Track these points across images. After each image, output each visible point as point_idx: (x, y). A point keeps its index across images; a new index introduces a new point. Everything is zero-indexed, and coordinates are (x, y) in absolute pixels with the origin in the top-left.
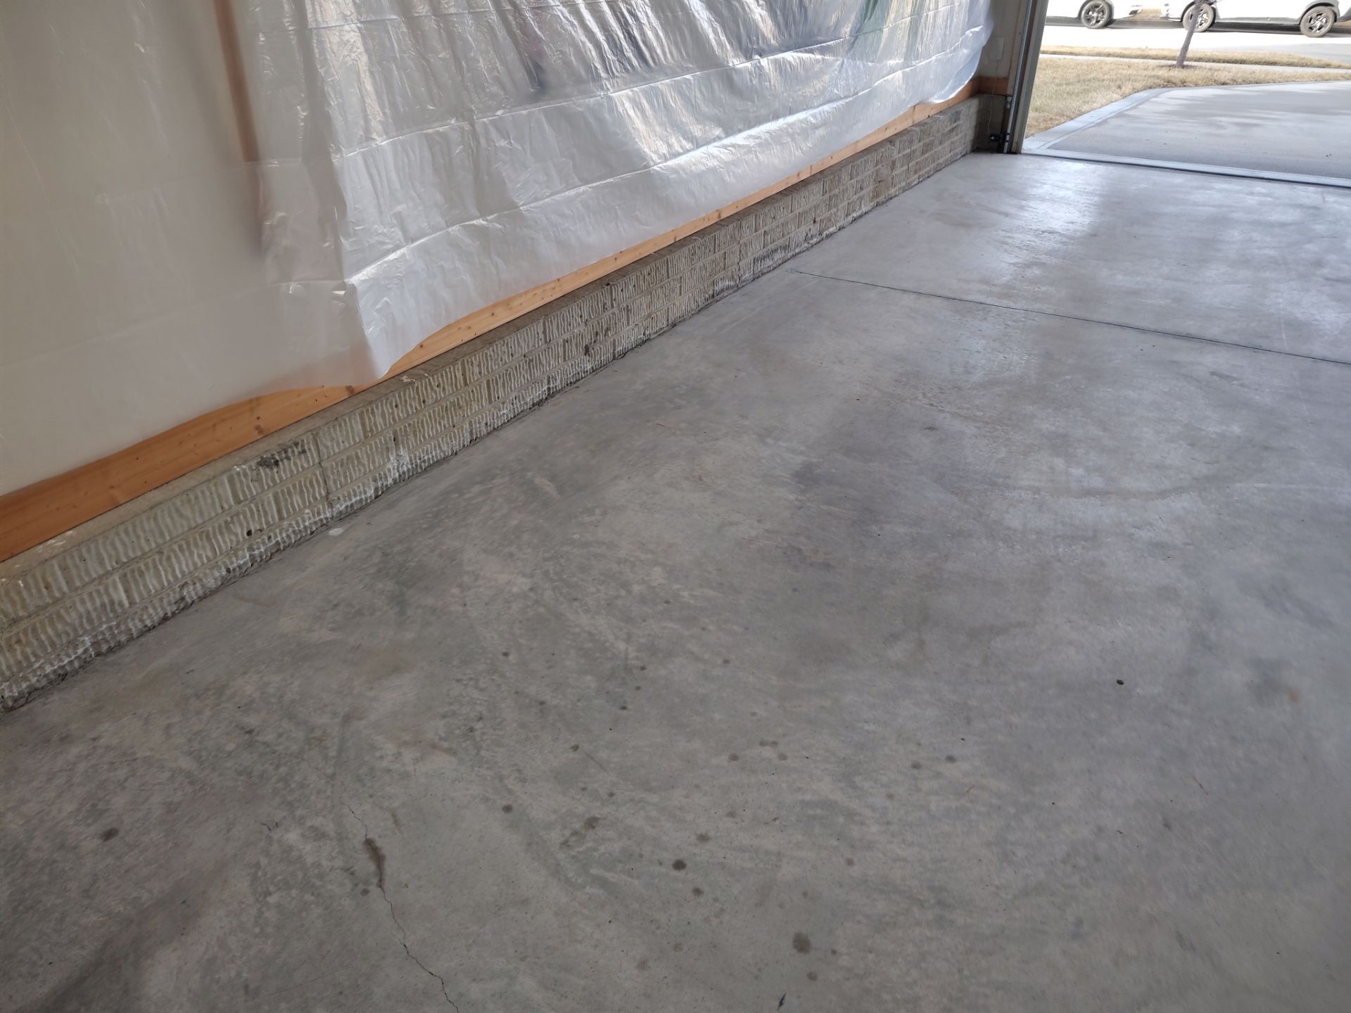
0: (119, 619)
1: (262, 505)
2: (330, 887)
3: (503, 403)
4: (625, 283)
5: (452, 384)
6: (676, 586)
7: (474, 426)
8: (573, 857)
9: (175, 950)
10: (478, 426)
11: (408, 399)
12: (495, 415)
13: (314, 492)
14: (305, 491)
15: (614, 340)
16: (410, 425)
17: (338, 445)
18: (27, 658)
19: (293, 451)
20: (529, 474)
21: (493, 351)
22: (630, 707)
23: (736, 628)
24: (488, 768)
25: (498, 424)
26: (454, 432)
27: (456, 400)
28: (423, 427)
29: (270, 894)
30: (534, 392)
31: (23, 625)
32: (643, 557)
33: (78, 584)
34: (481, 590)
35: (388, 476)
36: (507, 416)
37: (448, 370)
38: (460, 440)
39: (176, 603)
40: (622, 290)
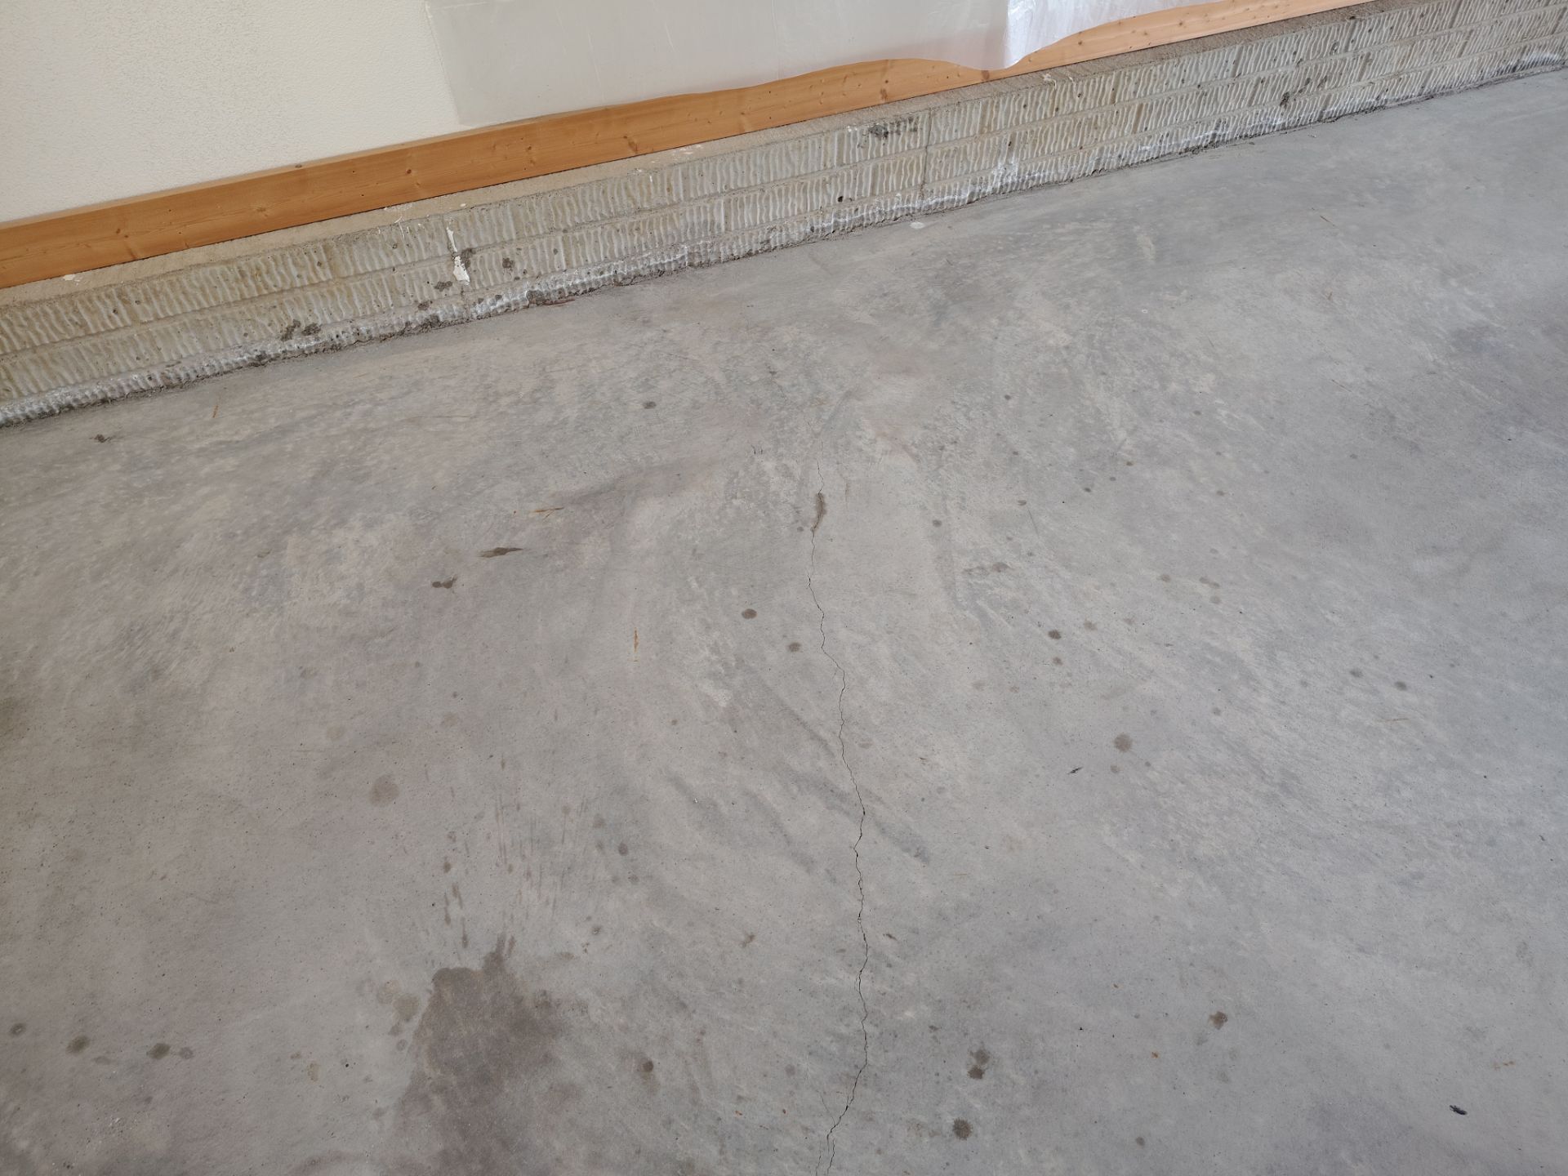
0: (714, 240)
1: (861, 174)
2: (778, 513)
3: (1150, 137)
4: (1379, 21)
5: (1097, 97)
6: (1219, 401)
7: (1104, 154)
8: (970, 584)
9: (661, 503)
10: (1109, 155)
11: (1040, 102)
12: (1134, 149)
13: (911, 177)
14: (903, 173)
15: (1330, 96)
16: (1032, 132)
17: (951, 133)
18: (640, 246)
19: (905, 127)
20: (1136, 228)
21: (1161, 69)
22: (1094, 491)
23: (1255, 466)
24: (939, 485)
25: (1134, 160)
26: (1079, 155)
27: (1094, 117)
28: (1046, 138)
29: (736, 498)
30: (1194, 134)
31: (645, 216)
32: (1203, 357)
33: (692, 196)
34: (1019, 329)
35: (990, 184)
36: (1149, 154)
37: (1097, 80)
38: (1081, 166)
39: (762, 243)
40: (1370, 31)
